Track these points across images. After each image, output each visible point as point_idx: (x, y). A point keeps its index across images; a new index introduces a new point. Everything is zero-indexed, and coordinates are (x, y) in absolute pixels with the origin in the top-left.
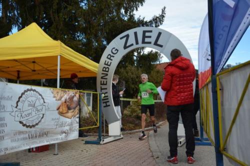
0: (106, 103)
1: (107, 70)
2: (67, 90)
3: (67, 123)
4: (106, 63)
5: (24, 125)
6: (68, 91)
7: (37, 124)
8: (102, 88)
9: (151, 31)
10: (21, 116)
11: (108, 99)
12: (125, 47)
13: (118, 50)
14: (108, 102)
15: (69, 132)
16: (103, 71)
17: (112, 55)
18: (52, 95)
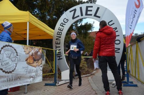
0: (59, 57)
1: (60, 34)
2: (33, 47)
3: (34, 70)
4: (60, 29)
5: (4, 71)
6: (35, 48)
7: (13, 71)
8: (57, 46)
9: (92, 7)
10: (2, 64)
11: (61, 54)
12: (73, 18)
13: (68, 20)
14: (61, 56)
15: (35, 76)
16: (57, 34)
17: (64, 23)
18: (23, 50)
